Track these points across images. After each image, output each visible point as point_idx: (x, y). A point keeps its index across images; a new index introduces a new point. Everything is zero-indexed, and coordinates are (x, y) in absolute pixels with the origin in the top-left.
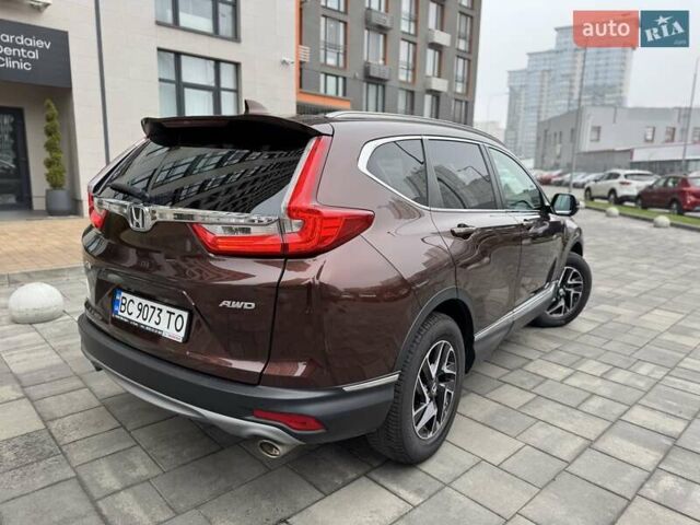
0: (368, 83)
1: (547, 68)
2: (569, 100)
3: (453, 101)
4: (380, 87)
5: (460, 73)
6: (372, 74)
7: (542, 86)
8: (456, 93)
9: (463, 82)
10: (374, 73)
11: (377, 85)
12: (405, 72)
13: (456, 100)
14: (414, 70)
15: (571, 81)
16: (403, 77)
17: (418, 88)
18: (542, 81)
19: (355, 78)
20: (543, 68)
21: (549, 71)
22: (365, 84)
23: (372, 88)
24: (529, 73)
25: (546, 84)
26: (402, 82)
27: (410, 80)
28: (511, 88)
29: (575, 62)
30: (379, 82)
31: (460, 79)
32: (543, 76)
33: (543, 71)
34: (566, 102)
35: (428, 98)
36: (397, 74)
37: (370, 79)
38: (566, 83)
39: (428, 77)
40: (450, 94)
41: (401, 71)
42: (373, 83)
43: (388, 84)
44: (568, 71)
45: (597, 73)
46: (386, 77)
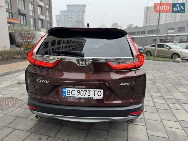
0: (20, 15)
1: (65, 15)
2: (72, 24)
3: (47, 23)
4: (24, 17)
5: (48, 15)
6: (21, 12)
7: (65, 20)
8: (47, 20)
9: (49, 17)
10: (22, 12)
11: (23, 16)
12: (32, 13)
13: (48, 22)
14: (34, 12)
15: (72, 19)
16: (31, 14)
17: (36, 18)
18: (65, 18)
19: (15, 13)
20: (64, 15)
21: (66, 16)
22: (19, 15)
23: (22, 17)
24: (61, 16)
25: (66, 19)
26: (31, 16)
27: (33, 15)
28: (57, 20)
29: (72, 14)
30: (24, 15)
31: (48, 16)
32: (65, 17)
33: (65, 16)
34: (71, 24)
35: (40, 21)
36: (29, 13)
37: (20, 14)
38: (71, 19)
39: (39, 15)
40: (46, 20)
41: (30, 12)
42: (21, 15)
43: (27, 16)
44: (70, 16)
45: (78, 17)
46: (26, 14)
